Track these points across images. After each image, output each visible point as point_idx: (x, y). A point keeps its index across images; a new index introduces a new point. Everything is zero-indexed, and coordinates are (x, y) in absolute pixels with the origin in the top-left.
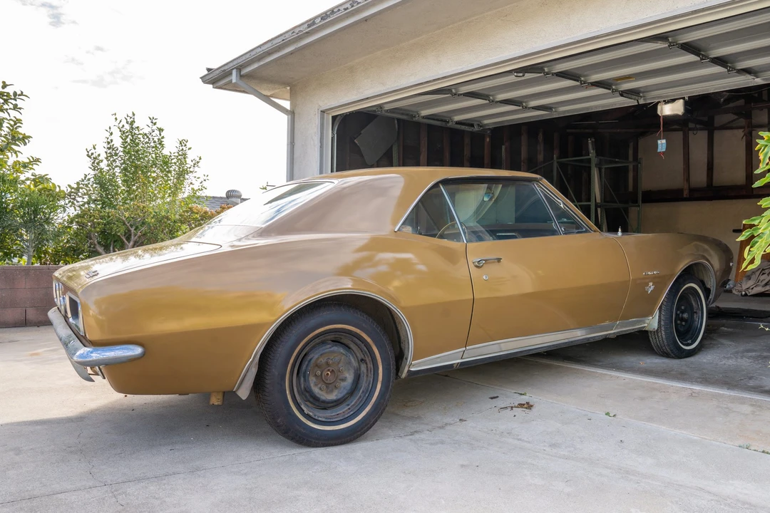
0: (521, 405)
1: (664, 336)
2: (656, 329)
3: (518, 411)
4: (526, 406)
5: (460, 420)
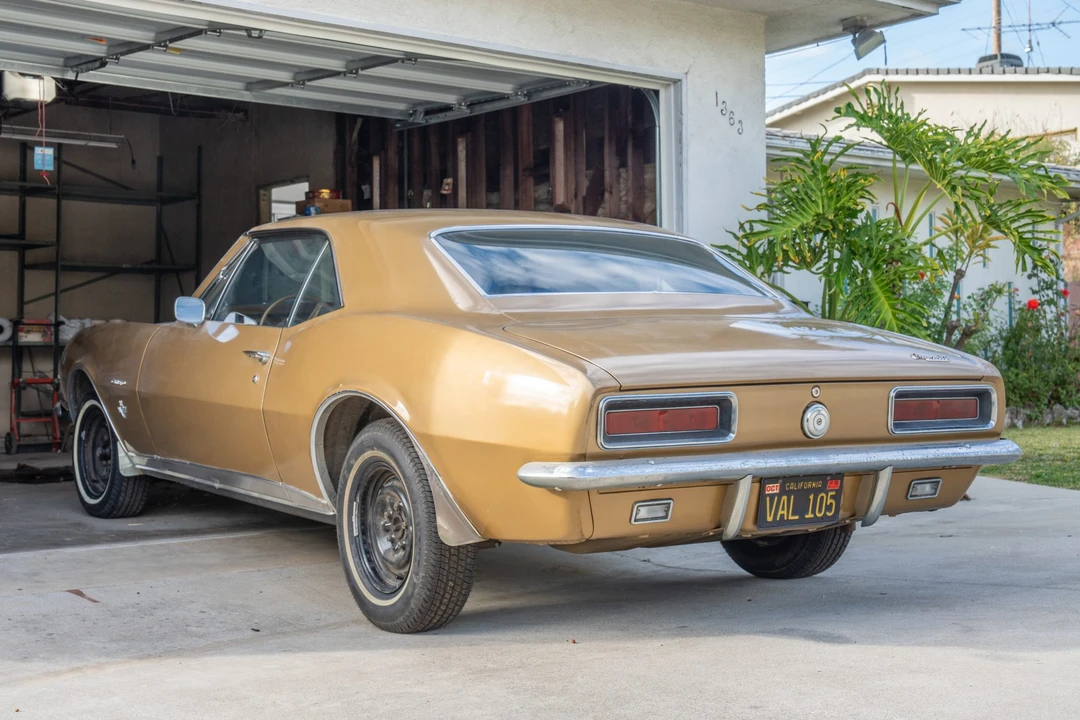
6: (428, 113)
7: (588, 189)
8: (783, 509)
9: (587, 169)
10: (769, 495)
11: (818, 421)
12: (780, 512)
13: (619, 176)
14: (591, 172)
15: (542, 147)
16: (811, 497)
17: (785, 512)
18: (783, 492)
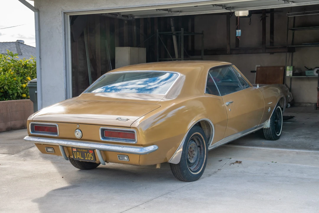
0: (237, 162)
1: (271, 131)
2: (269, 127)
3: (237, 164)
4: (239, 162)
5: (219, 170)
8: (78, 155)
10: (74, 151)
11: (78, 134)
12: (78, 156)
16: (85, 154)
17: (79, 156)
18: (77, 151)
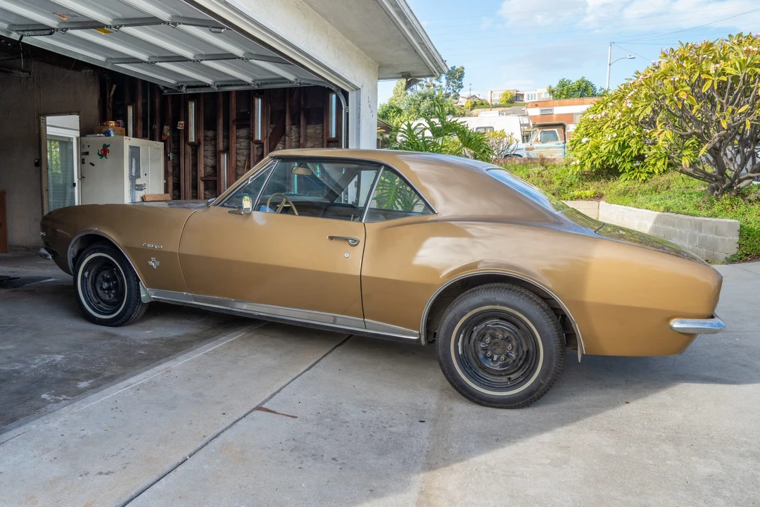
6: (188, 87)
7: (271, 134)
9: (271, 124)
13: (291, 129)
14: (274, 126)
15: (242, 111)
